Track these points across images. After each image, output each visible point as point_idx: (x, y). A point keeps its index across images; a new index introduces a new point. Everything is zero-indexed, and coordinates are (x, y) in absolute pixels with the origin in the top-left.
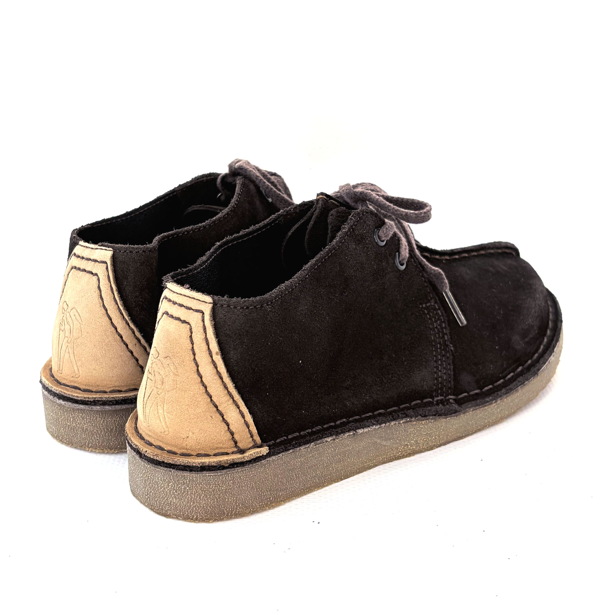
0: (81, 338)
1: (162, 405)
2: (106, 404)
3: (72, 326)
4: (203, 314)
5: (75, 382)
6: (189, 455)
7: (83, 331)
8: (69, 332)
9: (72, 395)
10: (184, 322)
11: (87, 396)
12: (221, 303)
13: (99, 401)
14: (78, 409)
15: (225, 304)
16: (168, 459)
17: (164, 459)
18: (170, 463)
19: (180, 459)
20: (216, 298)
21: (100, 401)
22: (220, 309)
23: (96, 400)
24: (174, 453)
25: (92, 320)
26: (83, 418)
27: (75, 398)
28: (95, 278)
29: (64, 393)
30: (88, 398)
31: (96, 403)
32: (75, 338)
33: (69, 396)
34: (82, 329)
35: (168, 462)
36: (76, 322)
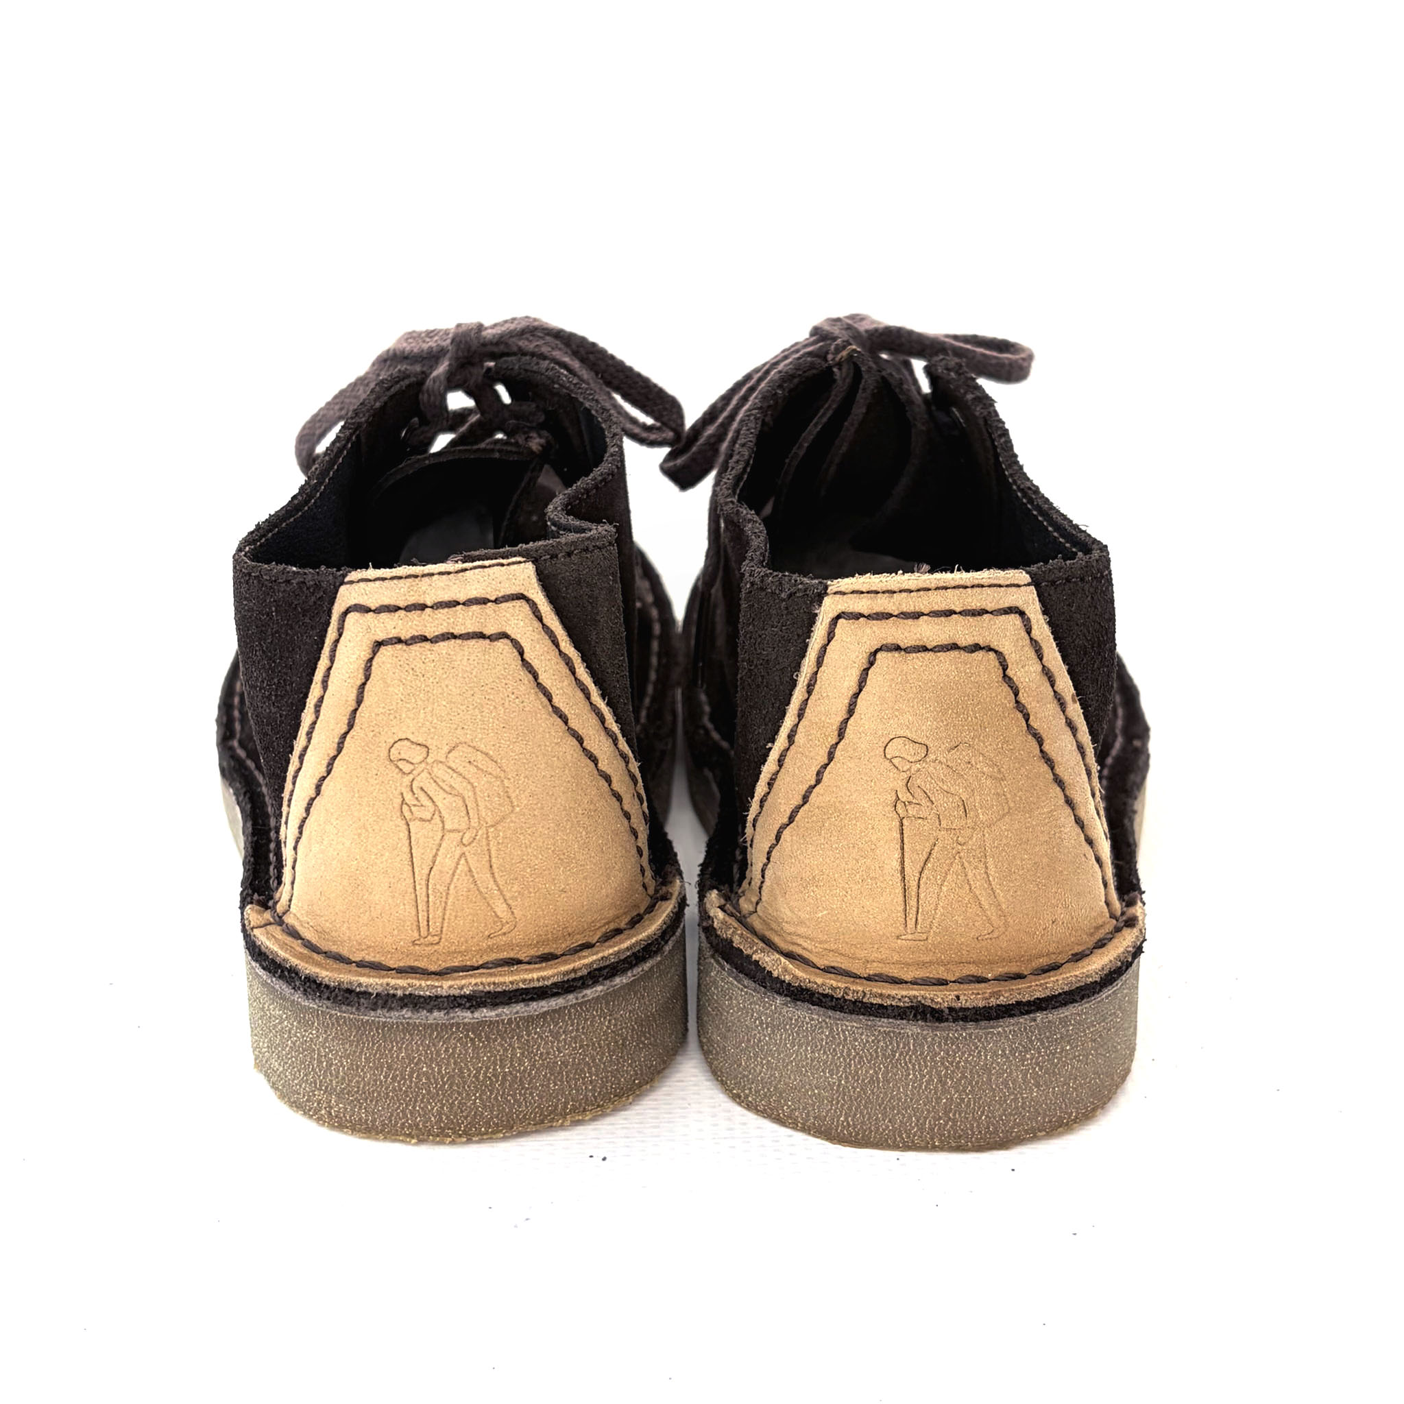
0: (513, 816)
1: (981, 865)
2: (618, 971)
3: (468, 794)
4: (1022, 614)
5: (499, 948)
6: (1055, 967)
7: (513, 796)
8: (464, 813)
9: (524, 981)
10: (976, 648)
11: (570, 967)
12: (1050, 579)
13: (600, 969)
14: (544, 1015)
15: (1059, 578)
16: (1031, 989)
17: (1019, 994)
18: (1038, 999)
19: (1057, 980)
20: (1034, 568)
21: (605, 967)
22: (1051, 592)
23: (596, 970)
24: (1019, 977)
25: (537, 757)
26: (556, 1036)
27: (536, 984)
28: (503, 645)
29: (494, 984)
30: (574, 970)
31: (595, 977)
32: (490, 823)
33: (515, 987)
34: (510, 791)
35: (1032, 999)
36: (482, 782)
